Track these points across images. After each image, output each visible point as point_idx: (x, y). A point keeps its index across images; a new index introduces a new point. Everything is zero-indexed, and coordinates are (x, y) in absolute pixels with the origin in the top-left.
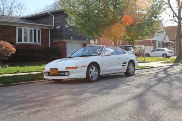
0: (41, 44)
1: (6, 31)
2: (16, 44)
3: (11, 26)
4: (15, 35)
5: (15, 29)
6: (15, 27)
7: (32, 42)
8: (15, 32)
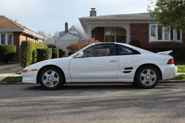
0: (182, 42)
1: (137, 29)
2: (149, 42)
3: (143, 24)
4: (148, 33)
5: (148, 27)
6: (148, 24)
7: (168, 39)
8: (148, 29)
